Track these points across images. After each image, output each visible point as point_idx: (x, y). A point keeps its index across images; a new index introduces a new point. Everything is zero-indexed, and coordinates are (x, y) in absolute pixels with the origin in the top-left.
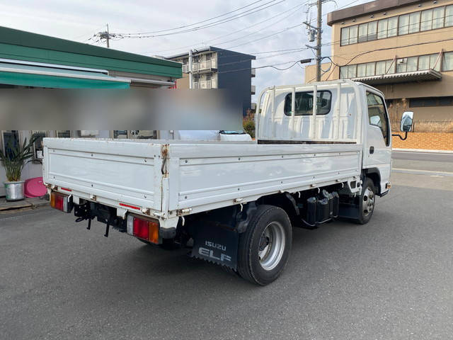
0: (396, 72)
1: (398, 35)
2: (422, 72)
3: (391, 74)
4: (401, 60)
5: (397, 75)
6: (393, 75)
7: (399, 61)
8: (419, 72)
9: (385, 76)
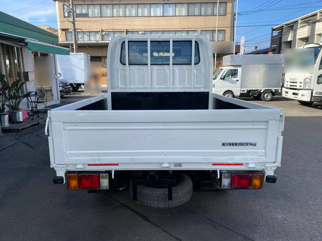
1: (101, 17)
6: (102, 42)
7: (104, 33)
9: (98, 42)
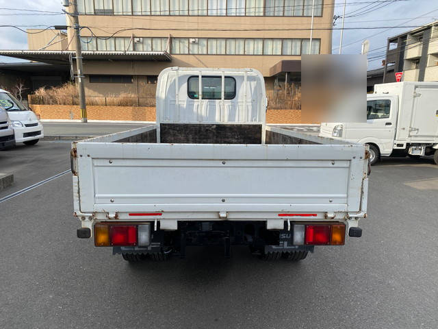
0: (134, 50)
1: (133, 15)
2: (157, 53)
3: (131, 52)
4: (138, 39)
5: (135, 53)
6: (132, 53)
7: (136, 40)
8: (154, 53)
9: (127, 53)
